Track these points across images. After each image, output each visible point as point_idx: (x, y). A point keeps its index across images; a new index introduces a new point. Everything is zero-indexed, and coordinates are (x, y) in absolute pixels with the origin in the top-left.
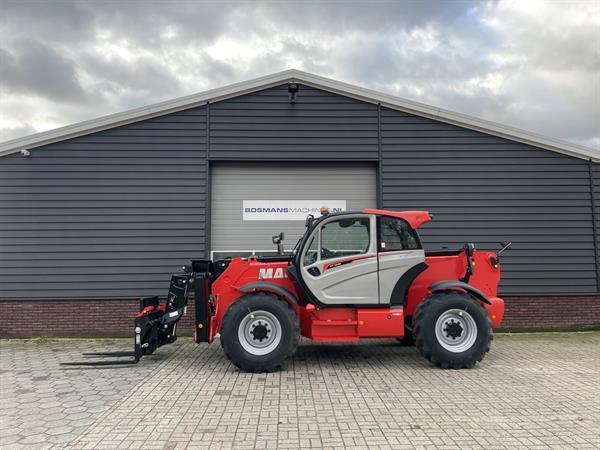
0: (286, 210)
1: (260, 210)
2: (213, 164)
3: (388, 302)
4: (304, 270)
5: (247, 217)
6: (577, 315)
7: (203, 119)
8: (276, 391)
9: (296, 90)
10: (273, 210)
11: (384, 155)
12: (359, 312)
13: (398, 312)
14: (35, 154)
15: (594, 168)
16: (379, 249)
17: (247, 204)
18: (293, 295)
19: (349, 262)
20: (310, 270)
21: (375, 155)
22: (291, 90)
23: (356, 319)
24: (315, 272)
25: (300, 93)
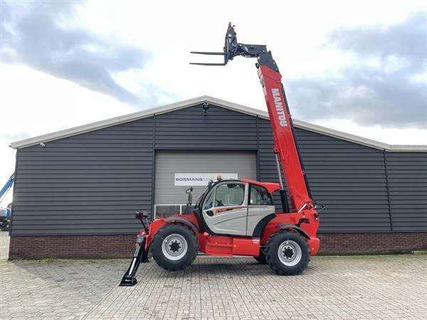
0: (201, 179)
1: (185, 179)
2: (157, 151)
3: (251, 235)
4: (204, 212)
5: (177, 183)
6: (379, 245)
7: (151, 125)
8: (198, 285)
9: (208, 108)
10: (193, 179)
11: (261, 147)
12: (235, 239)
13: (257, 241)
14: (49, 145)
15: (387, 155)
16: (249, 203)
17: (177, 176)
18: (196, 227)
19: (231, 209)
20: (208, 212)
21: (255, 147)
22: (204, 108)
23: (232, 243)
24: (210, 214)
25: (210, 109)
